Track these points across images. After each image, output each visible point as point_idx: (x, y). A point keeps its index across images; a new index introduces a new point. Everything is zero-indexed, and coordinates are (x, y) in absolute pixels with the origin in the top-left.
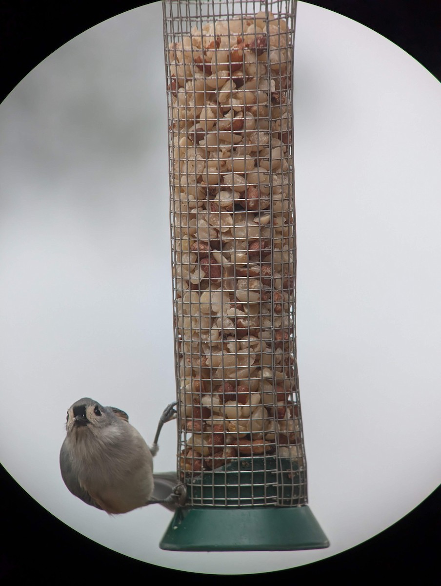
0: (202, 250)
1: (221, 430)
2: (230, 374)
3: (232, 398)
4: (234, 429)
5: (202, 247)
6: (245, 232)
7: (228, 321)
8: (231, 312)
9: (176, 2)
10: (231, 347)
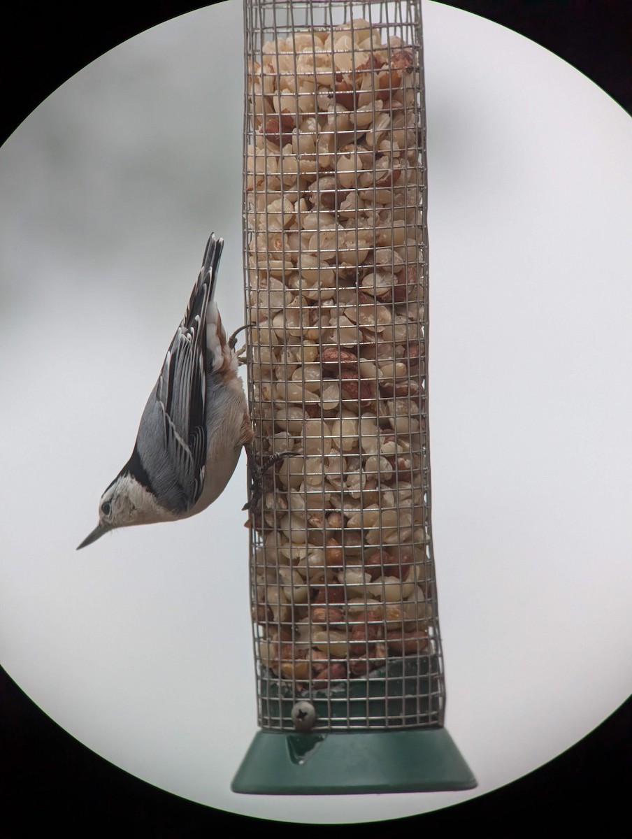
0: (346, 359)
1: (375, 618)
2: (388, 537)
3: (389, 572)
4: (398, 616)
5: (345, 355)
6: (405, 331)
7: (385, 462)
8: (389, 447)
9: (304, 6)
10: (389, 497)
